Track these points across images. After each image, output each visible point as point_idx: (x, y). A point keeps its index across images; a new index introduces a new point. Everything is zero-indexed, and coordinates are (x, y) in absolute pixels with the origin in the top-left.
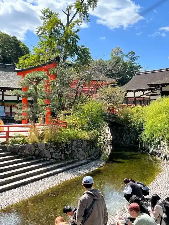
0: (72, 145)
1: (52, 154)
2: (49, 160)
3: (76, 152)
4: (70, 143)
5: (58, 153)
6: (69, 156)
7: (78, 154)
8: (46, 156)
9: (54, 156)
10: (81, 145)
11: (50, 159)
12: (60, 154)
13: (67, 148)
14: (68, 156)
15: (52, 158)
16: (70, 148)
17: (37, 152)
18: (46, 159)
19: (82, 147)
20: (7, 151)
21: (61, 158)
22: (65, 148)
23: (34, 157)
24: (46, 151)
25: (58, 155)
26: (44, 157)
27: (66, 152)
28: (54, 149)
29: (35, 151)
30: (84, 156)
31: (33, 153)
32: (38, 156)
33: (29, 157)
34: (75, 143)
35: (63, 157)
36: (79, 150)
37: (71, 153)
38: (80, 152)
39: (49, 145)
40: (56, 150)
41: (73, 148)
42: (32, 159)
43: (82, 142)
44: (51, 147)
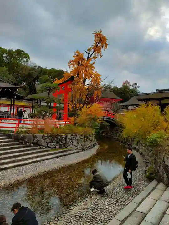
0: (66, 137)
1: (47, 144)
3: (70, 143)
4: (64, 135)
5: (53, 143)
6: (63, 146)
7: (71, 145)
8: (43, 144)
9: (49, 145)
10: (75, 138)
11: (46, 147)
13: (61, 139)
14: (61, 146)
15: (48, 147)
16: (64, 139)
17: (35, 141)
18: (42, 147)
19: (76, 139)
20: (12, 138)
21: (55, 147)
23: (32, 145)
24: (43, 141)
25: (53, 145)
26: (41, 145)
27: (61, 143)
28: (49, 140)
29: (34, 140)
30: (77, 147)
31: (32, 141)
32: (36, 144)
33: (28, 144)
34: (69, 136)
35: (57, 147)
36: (73, 142)
37: (65, 144)
38: (73, 143)
39: (46, 137)
40: (52, 141)
41: (68, 140)
42: (30, 146)
43: (76, 136)
44: (48, 138)
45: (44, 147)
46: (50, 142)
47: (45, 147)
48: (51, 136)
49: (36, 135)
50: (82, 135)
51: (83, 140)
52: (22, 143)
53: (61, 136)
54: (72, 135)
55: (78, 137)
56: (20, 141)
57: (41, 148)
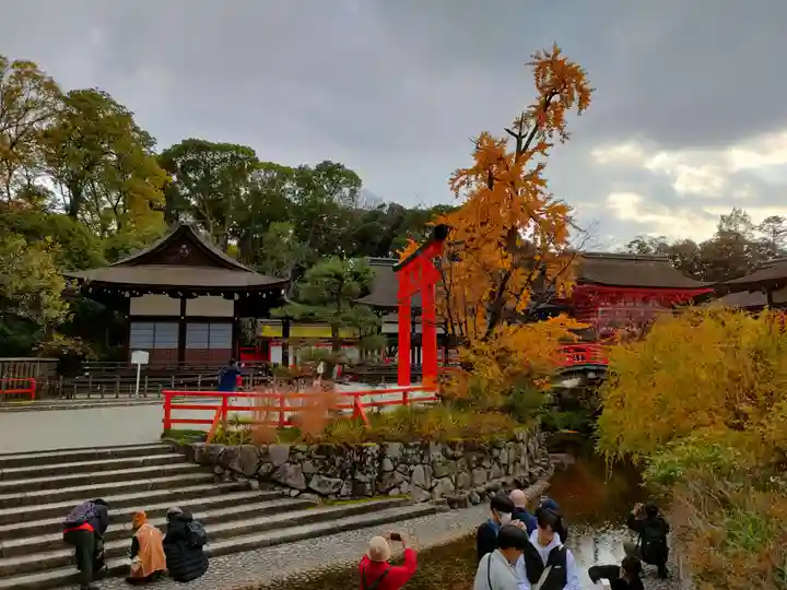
0: (381, 457)
1: (308, 480)
2: (296, 497)
3: (398, 477)
4: (373, 447)
5: (328, 476)
6: (368, 486)
7: (405, 483)
8: (290, 481)
9: (313, 485)
10: (422, 457)
11: (302, 492)
12: (335, 480)
13: (362, 462)
14: (364, 488)
15: (309, 490)
16: (373, 464)
17: (264, 468)
18: (286, 491)
19: (426, 460)
21: (339, 492)
22: (354, 464)
23: (255, 484)
24: (291, 469)
25: (330, 483)
26: (285, 486)
27: (359, 476)
28: (315, 465)
29: (259, 467)
30: (431, 490)
31: (253, 471)
32: (268, 480)
33: (242, 481)
34: (394, 449)
35: (344, 491)
36: (411, 472)
37: (379, 479)
38: (414, 478)
39: (303, 453)
40: (325, 468)
41: (388, 465)
42: (248, 488)
43: (426, 447)
44: (310, 457)
45: (294, 493)
46: (319, 474)
47: (297, 492)
48: (319, 451)
49: (267, 449)
50: (452, 445)
51: (460, 463)
52: (220, 478)
53: (361, 451)
54: (406, 446)
55: (436, 453)
56: (217, 469)
57: (282, 496)
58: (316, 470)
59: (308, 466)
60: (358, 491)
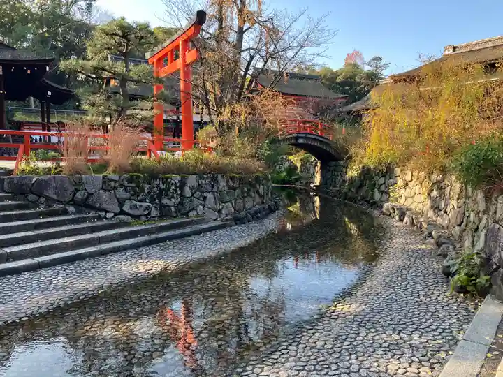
0: (183, 184)
1: (121, 203)
2: (111, 218)
3: (196, 201)
4: (176, 178)
5: (140, 201)
6: (173, 209)
7: (201, 207)
8: (105, 206)
9: (126, 208)
10: (213, 186)
11: (116, 214)
12: (145, 205)
13: (167, 190)
14: (170, 210)
15: (123, 213)
16: (176, 190)
17: (79, 195)
18: (102, 214)
19: (215, 189)
20: (4, 191)
21: (149, 214)
22: (161, 190)
23: (71, 209)
24: (105, 195)
25: (141, 206)
26: (102, 210)
27: (165, 201)
28: (126, 191)
29: (75, 194)
30: (219, 211)
31: (68, 197)
32: (85, 205)
33: (58, 206)
34: (192, 180)
35: (154, 212)
36: (205, 198)
37: (181, 203)
38: (207, 202)
39: (115, 182)
40: (135, 194)
41: (188, 192)
42: (65, 212)
43: (215, 179)
44: (121, 186)
45: (110, 215)
46: (130, 199)
47: (111, 215)
48: (130, 181)
49: (81, 179)
50: (232, 179)
51: (238, 192)
52: (36, 204)
53: (166, 181)
54: (201, 178)
55: (222, 183)
56: (32, 197)
57: (99, 218)
58: (128, 195)
59: (121, 193)
60: (164, 213)
